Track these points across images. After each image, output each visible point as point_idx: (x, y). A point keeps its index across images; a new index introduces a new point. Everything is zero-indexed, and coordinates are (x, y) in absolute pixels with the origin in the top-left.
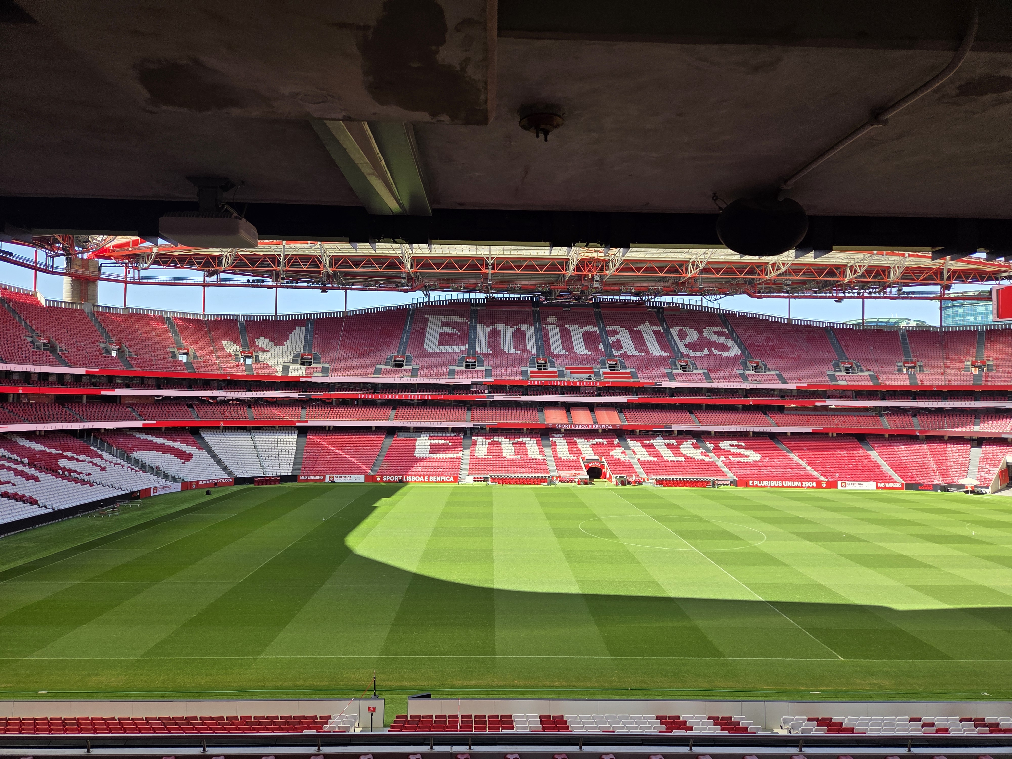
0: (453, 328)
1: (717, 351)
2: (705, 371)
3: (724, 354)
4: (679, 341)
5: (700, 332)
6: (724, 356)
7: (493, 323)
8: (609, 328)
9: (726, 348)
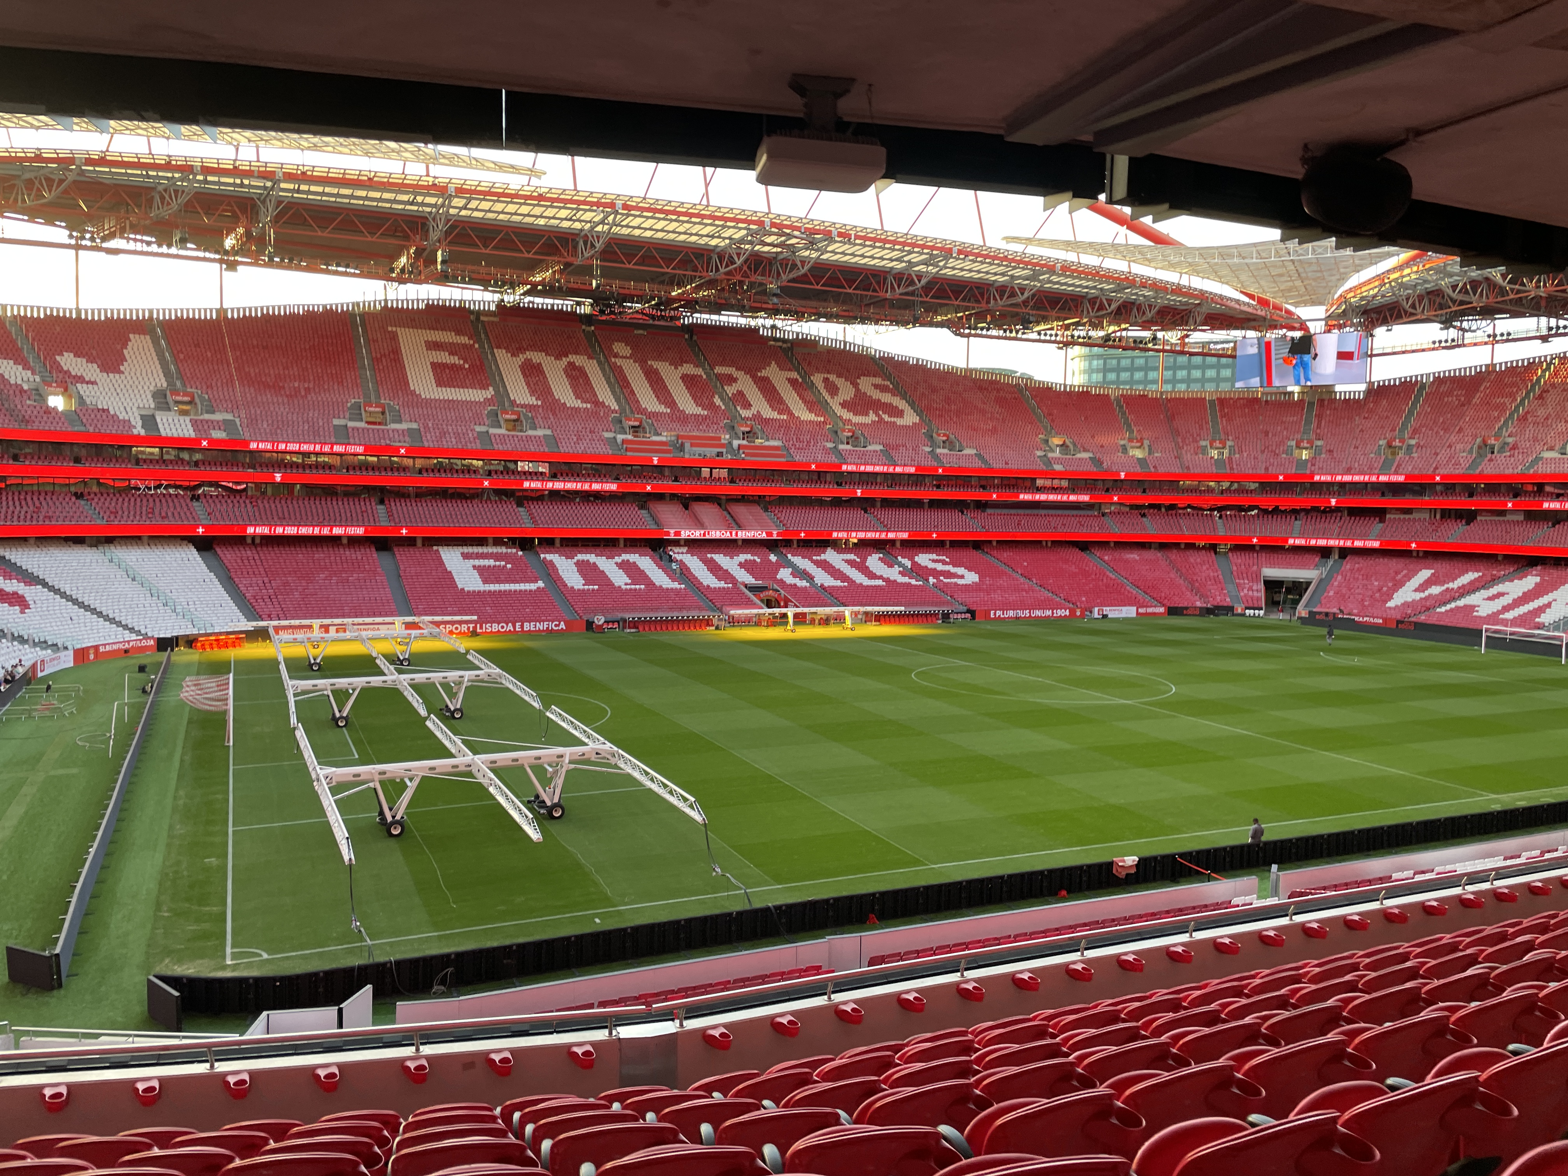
0: (451, 353)
1: (887, 416)
2: (882, 447)
4: (829, 396)
5: (855, 385)
6: (898, 423)
7: (521, 350)
8: (719, 370)
9: (900, 413)
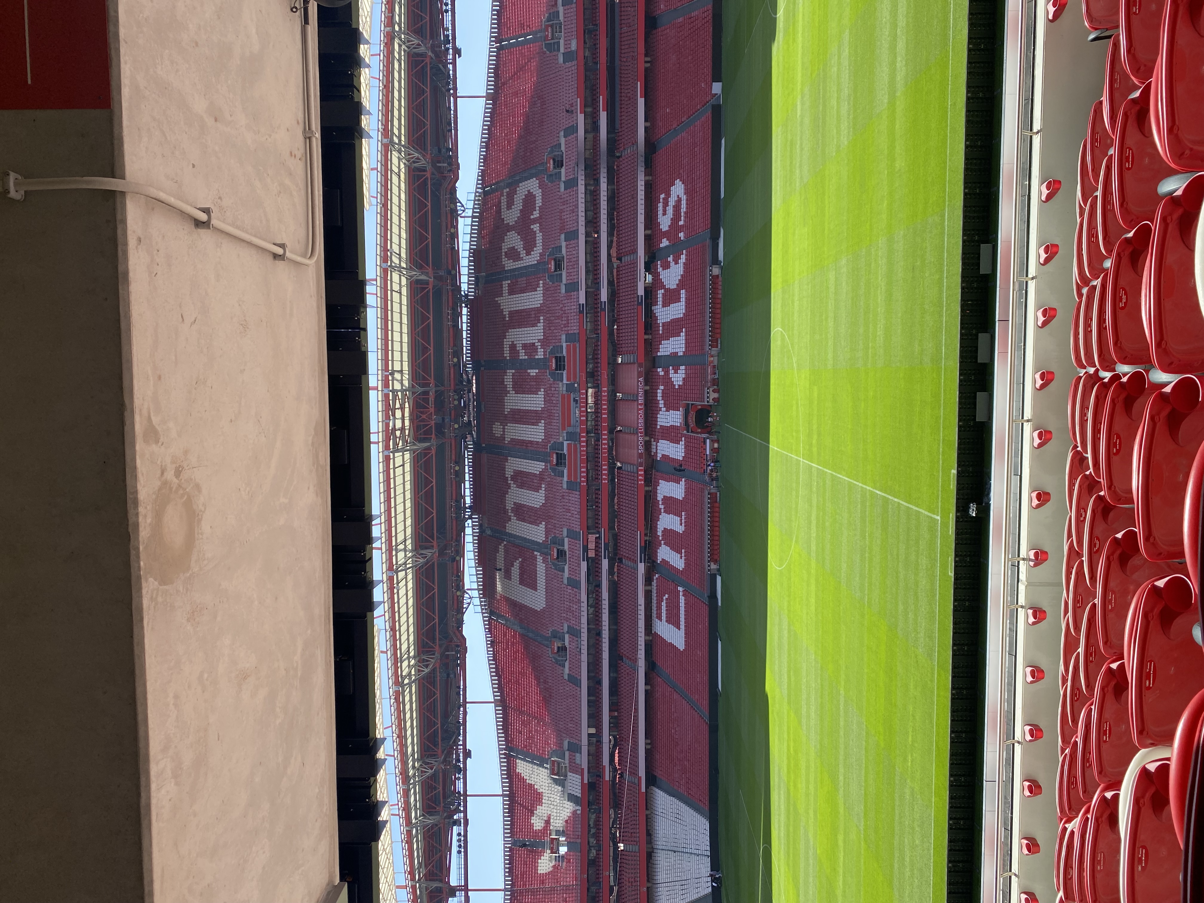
0: (513, 565)
1: (535, 213)
2: (563, 236)
3: (539, 202)
4: (522, 262)
5: (509, 228)
6: (541, 204)
7: (505, 511)
8: (507, 354)
9: (530, 198)
